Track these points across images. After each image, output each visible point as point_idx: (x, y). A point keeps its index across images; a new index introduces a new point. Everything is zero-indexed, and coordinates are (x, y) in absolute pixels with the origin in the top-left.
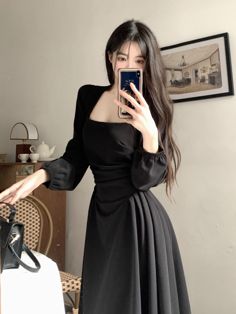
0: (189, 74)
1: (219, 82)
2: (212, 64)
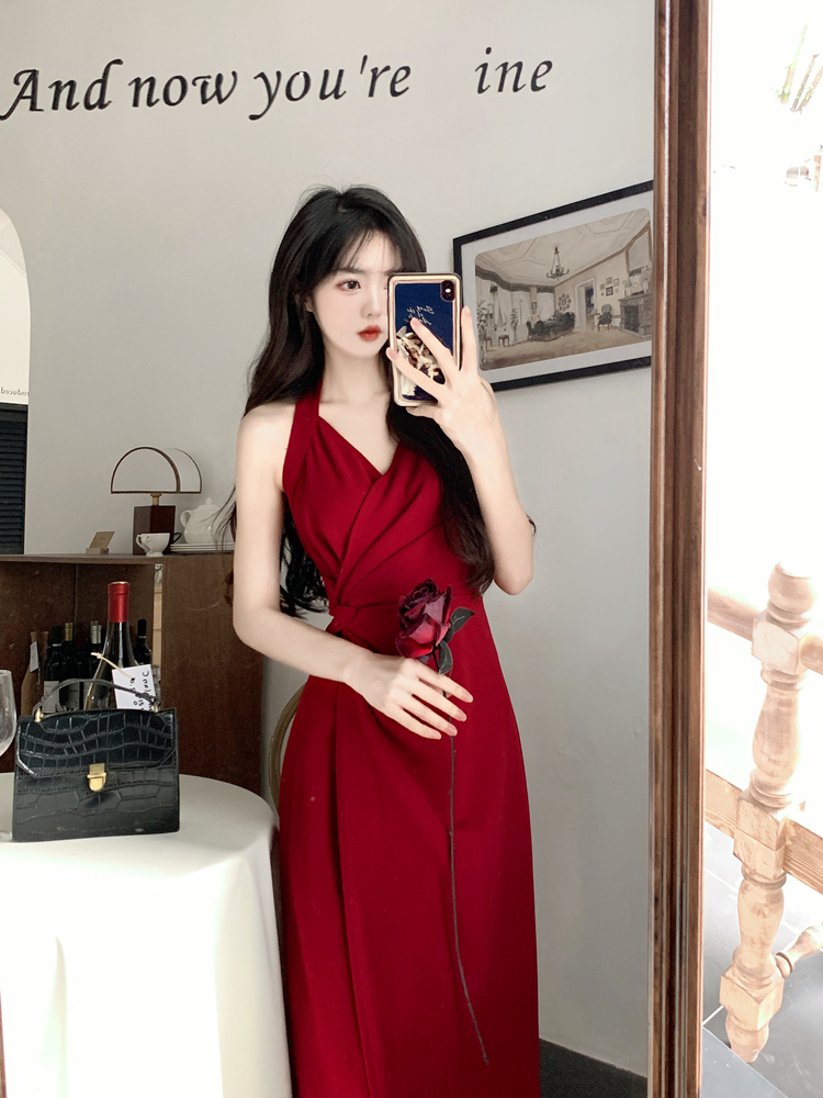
0: (570, 301)
1: (649, 323)
2: (631, 270)
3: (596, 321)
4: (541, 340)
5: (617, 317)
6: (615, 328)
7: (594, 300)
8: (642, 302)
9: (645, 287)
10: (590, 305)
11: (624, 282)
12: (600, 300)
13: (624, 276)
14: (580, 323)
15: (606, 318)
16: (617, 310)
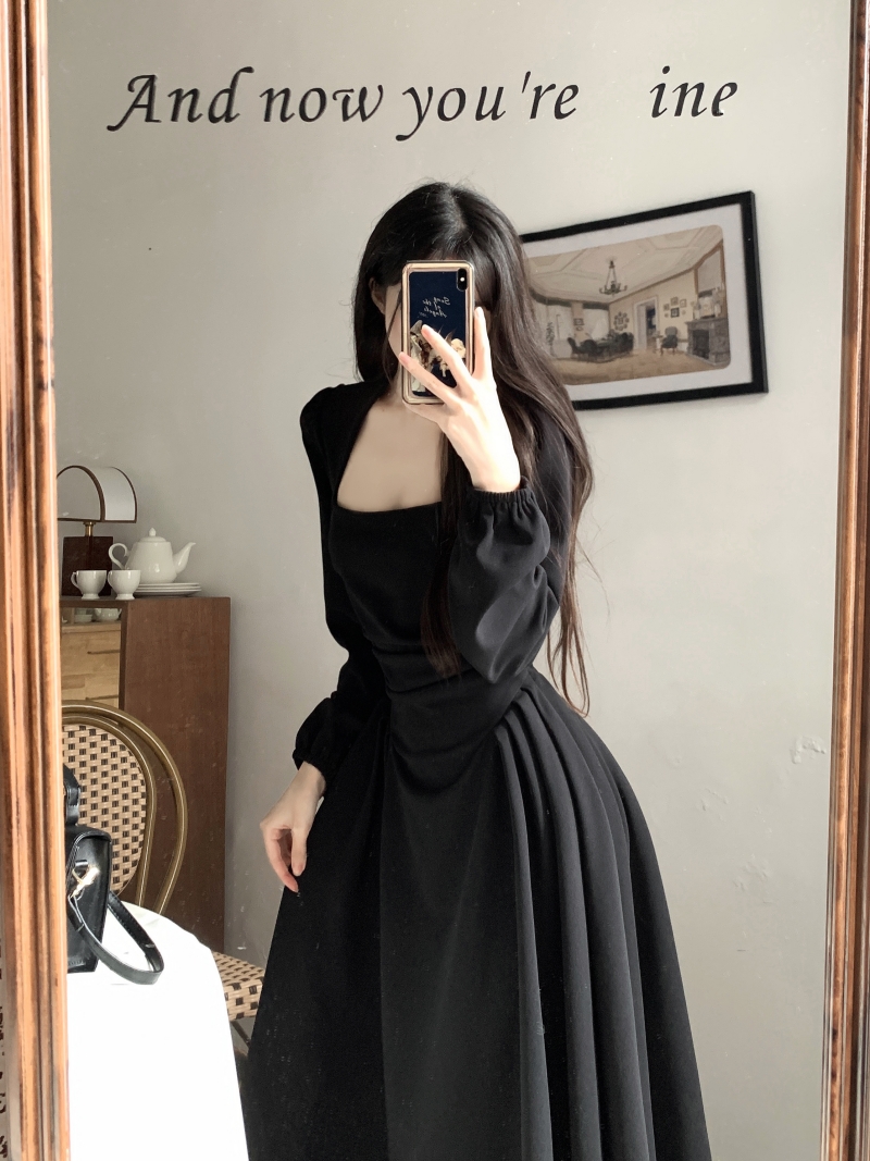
0: (628, 321)
1: (722, 349)
2: (701, 290)
3: (659, 344)
4: (592, 361)
5: (684, 341)
6: (682, 352)
7: (656, 321)
8: (712, 326)
9: (717, 310)
10: (651, 326)
11: (692, 303)
12: (663, 322)
13: (692, 297)
14: (640, 346)
15: (671, 342)
16: (684, 333)
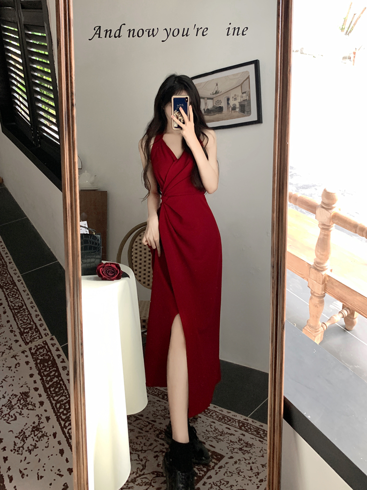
0: (221, 102)
1: (249, 110)
2: (243, 92)
3: (230, 109)
4: (208, 115)
5: (238, 108)
6: (237, 112)
7: (230, 102)
8: (246, 103)
9: (247, 98)
10: (228, 104)
11: (240, 96)
12: (232, 102)
13: (240, 94)
14: (225, 110)
15: (234, 108)
16: (238, 106)
